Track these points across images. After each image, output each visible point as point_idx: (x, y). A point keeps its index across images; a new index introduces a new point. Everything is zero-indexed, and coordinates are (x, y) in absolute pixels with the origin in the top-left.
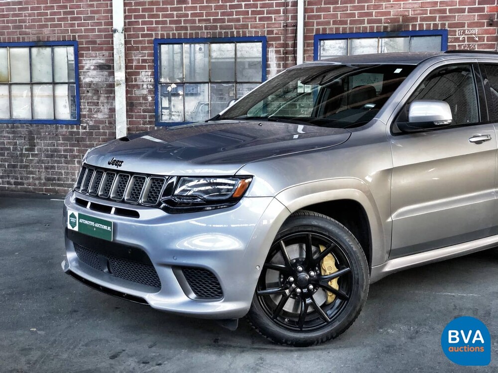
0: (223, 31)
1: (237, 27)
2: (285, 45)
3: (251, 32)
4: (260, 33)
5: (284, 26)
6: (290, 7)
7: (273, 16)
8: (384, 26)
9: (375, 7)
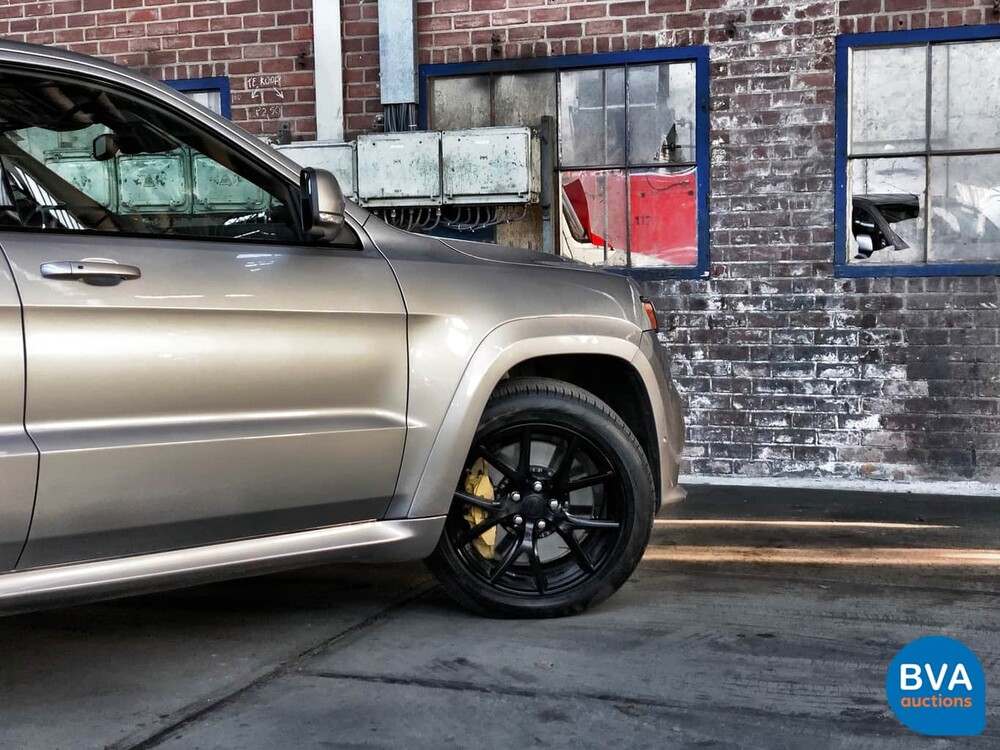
9: (103, 33)
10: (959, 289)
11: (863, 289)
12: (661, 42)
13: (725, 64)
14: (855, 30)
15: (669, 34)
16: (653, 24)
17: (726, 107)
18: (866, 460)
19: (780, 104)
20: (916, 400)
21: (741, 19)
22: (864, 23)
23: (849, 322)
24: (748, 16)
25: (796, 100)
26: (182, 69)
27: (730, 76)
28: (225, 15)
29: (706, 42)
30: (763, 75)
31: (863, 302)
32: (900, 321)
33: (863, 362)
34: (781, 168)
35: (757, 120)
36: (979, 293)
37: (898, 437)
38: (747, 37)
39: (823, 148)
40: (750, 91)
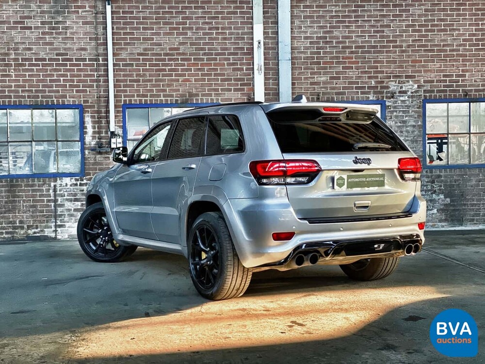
0: (44, 100)
1: (57, 96)
2: (99, 112)
3: (69, 101)
4: (77, 102)
5: (97, 97)
6: (101, 83)
7: (88, 89)
8: (175, 100)
9: (169, 85)
10: (458, 172)
11: (431, 172)
12: (371, 98)
13: (390, 106)
14: (428, 98)
15: (373, 96)
16: (369, 93)
17: (391, 118)
18: (433, 222)
19: (407, 118)
20: (446, 204)
21: (395, 93)
22: (430, 96)
23: (428, 182)
24: (397, 92)
25: (412, 117)
26: (202, 99)
27: (392, 109)
28: (220, 82)
29: (385, 99)
30: (402, 110)
31: (431, 176)
32: (442, 181)
33: (432, 193)
34: (407, 137)
35: (400, 123)
36: (463, 173)
37: (442, 215)
38: (397, 99)
39: (420, 131)
40: (398, 114)
